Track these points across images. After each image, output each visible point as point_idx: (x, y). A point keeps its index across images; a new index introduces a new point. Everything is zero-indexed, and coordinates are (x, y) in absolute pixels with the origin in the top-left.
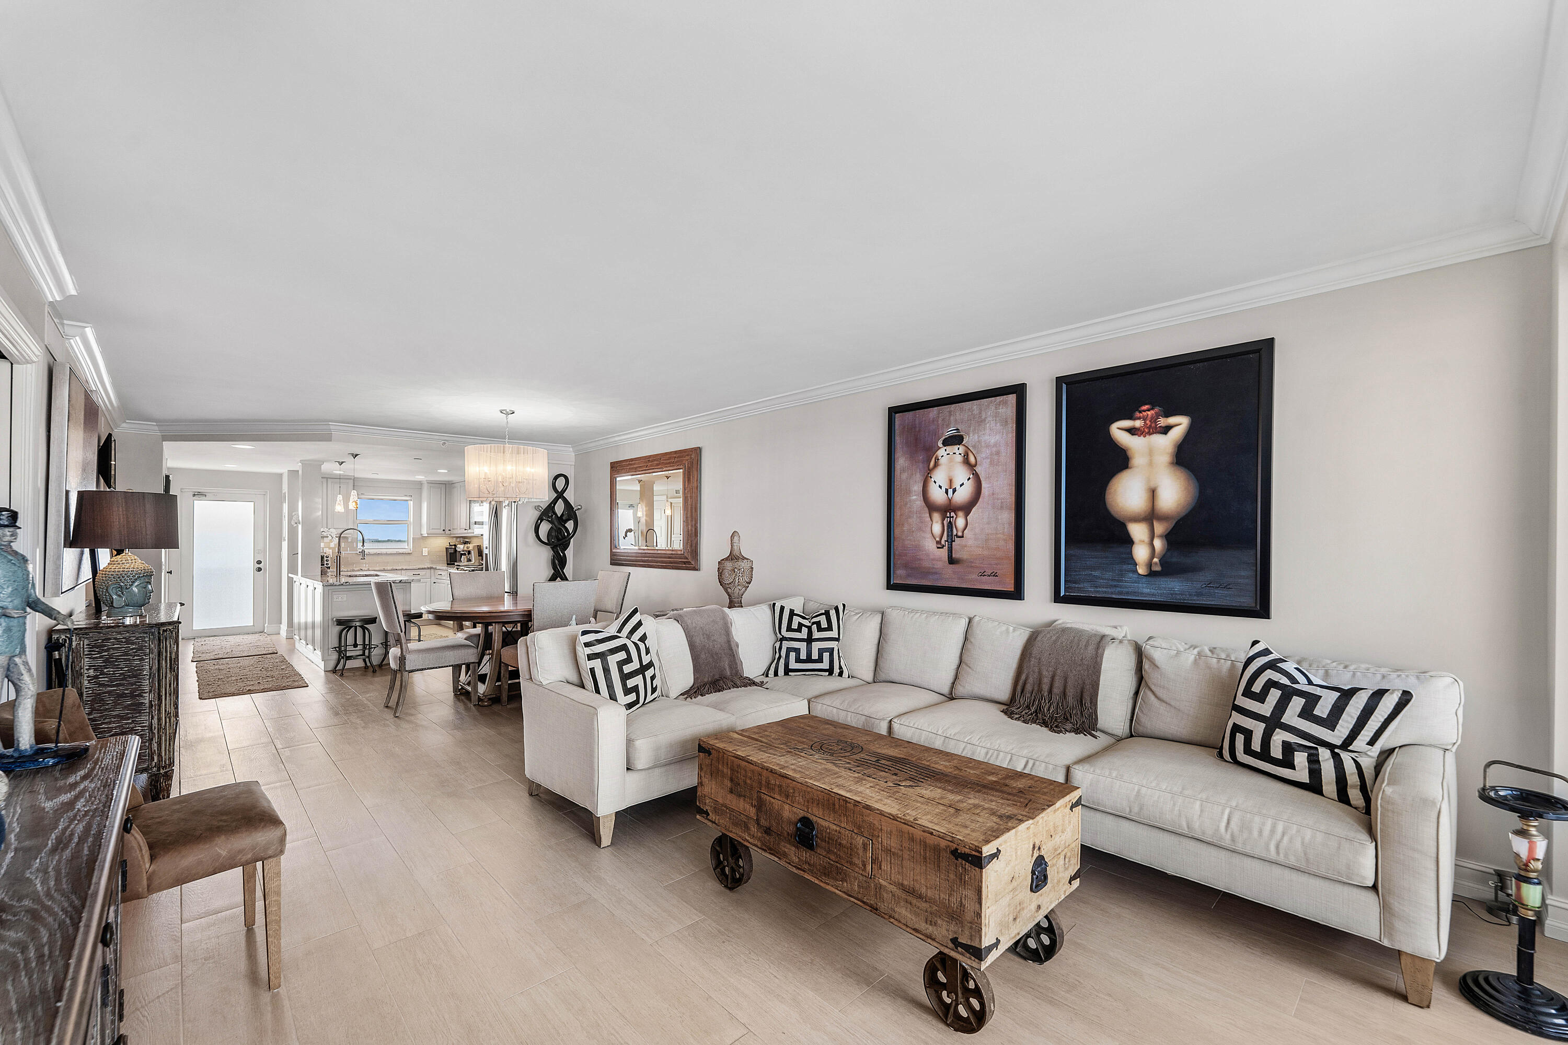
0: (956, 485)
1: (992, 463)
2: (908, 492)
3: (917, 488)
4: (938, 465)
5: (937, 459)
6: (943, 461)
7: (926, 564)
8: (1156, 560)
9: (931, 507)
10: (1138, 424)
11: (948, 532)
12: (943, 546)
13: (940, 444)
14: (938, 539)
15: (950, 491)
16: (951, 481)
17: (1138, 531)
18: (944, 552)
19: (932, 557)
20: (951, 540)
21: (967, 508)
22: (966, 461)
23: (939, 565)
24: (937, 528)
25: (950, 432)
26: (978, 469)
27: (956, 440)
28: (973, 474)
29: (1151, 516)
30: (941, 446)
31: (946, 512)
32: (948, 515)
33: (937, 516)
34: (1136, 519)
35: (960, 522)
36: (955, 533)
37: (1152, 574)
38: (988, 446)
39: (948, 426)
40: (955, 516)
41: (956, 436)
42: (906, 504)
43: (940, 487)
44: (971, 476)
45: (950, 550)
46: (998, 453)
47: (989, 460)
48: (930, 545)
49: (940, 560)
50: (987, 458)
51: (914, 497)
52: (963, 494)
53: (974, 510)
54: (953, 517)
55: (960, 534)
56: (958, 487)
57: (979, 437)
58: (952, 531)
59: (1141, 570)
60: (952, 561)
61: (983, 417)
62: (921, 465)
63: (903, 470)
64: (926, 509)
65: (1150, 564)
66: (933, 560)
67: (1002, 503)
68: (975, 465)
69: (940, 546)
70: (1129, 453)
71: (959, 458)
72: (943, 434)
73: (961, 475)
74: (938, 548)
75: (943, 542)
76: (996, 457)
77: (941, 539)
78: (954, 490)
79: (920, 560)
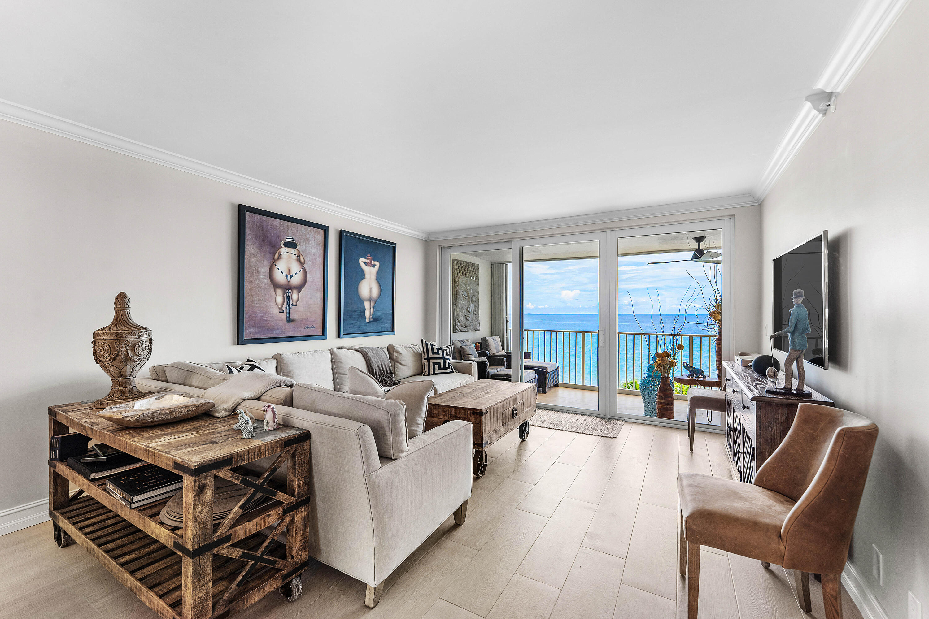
0: (293, 273)
1: (312, 263)
2: (258, 272)
3: (265, 270)
4: (281, 258)
5: (280, 254)
6: (284, 256)
7: (271, 323)
8: (371, 316)
9: (276, 285)
10: (367, 261)
11: (287, 302)
12: (284, 311)
13: (282, 245)
14: (280, 307)
15: (289, 277)
16: (289, 270)
17: (367, 305)
18: (284, 316)
19: (275, 319)
20: (289, 307)
21: (299, 288)
22: (299, 260)
23: (280, 323)
24: (279, 299)
25: (288, 239)
26: (306, 266)
27: (291, 245)
28: (303, 268)
29: (370, 300)
30: (283, 246)
31: (286, 289)
32: (287, 291)
33: (279, 291)
34: (367, 300)
35: (295, 296)
36: (291, 302)
37: (370, 322)
38: (310, 254)
39: (287, 234)
40: (291, 293)
41: (292, 242)
42: (256, 281)
43: (282, 273)
44: (302, 269)
45: (288, 313)
46: (316, 259)
47: (311, 262)
48: (275, 311)
49: (281, 320)
50: (310, 261)
51: (262, 277)
52: (296, 280)
53: (303, 290)
54: (290, 293)
55: (294, 304)
56: (294, 275)
57: (306, 247)
58: (290, 301)
59: (367, 321)
60: (289, 320)
61: (308, 237)
62: (268, 256)
63: (253, 255)
64: (272, 287)
65: (370, 318)
66: (276, 320)
67: (317, 287)
68: (304, 264)
69: (281, 311)
70: (365, 272)
71: (295, 257)
72: (284, 238)
73: (296, 268)
74: (280, 312)
75: (283, 309)
76: (315, 261)
77: (282, 306)
78: (291, 276)
79: (266, 321)
